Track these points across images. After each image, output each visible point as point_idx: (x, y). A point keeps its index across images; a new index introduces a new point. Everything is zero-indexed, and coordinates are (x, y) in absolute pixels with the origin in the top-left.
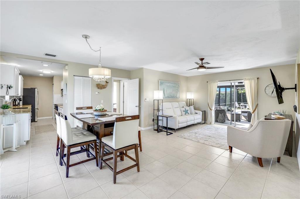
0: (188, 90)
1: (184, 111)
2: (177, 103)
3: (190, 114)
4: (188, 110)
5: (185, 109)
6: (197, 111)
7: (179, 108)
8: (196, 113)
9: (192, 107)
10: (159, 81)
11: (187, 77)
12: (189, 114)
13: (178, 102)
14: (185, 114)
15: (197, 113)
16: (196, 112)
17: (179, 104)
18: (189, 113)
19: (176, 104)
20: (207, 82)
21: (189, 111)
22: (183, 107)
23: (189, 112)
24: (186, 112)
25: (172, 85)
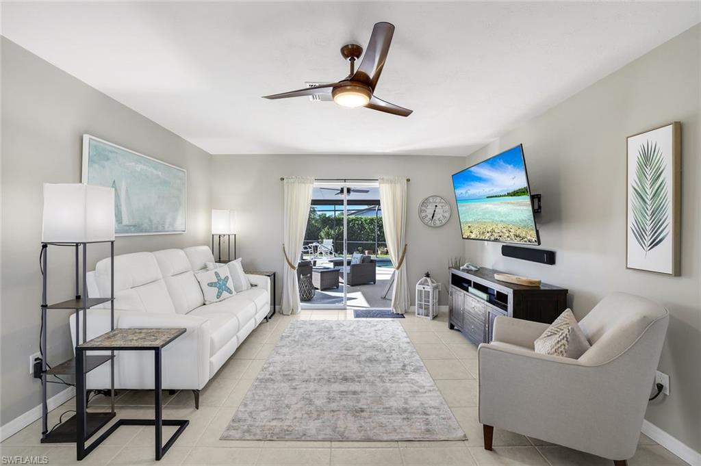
0: (213, 204)
1: (211, 285)
2: (181, 252)
3: (234, 292)
4: (227, 278)
5: (217, 274)
6: (254, 278)
7: (190, 275)
8: (252, 285)
9: (237, 264)
10: (86, 137)
11: (211, 155)
12: (231, 292)
13: (182, 249)
14: (218, 296)
15: (256, 286)
16: (254, 283)
17: (186, 254)
18: (233, 290)
19: (176, 258)
20: (282, 179)
21: (230, 280)
22: (205, 268)
23: (230, 285)
24: (221, 286)
25: (154, 171)
